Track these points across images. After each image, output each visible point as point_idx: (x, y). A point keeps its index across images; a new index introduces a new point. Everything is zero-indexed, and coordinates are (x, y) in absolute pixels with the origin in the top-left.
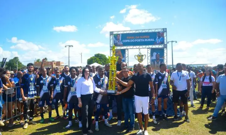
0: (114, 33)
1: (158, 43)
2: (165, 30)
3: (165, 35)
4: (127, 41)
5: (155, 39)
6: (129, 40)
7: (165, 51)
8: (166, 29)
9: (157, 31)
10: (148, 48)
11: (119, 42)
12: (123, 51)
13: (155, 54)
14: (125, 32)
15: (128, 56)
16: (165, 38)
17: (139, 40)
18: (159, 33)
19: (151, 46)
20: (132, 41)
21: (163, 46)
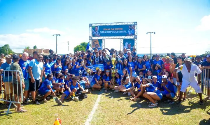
0: (93, 25)
1: (129, 34)
2: (135, 24)
3: (136, 28)
4: (103, 32)
5: (127, 31)
6: (105, 32)
7: (136, 41)
8: (137, 22)
9: (129, 24)
10: (121, 39)
11: (97, 33)
12: (100, 41)
13: (127, 43)
14: (102, 25)
15: (104, 45)
16: (136, 30)
17: (114, 32)
18: (131, 25)
19: (123, 37)
20: (108, 32)
21: (134, 37)
